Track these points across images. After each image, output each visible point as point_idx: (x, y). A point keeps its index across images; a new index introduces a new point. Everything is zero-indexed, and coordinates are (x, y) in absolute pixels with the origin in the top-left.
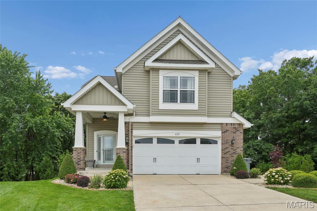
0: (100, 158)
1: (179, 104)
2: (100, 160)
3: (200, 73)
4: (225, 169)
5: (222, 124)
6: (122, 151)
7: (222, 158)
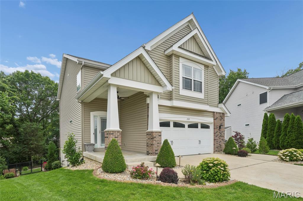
0: (97, 141)
1: (193, 92)
2: (97, 143)
3: (205, 68)
4: (216, 149)
5: (214, 112)
6: (158, 134)
7: (214, 140)
